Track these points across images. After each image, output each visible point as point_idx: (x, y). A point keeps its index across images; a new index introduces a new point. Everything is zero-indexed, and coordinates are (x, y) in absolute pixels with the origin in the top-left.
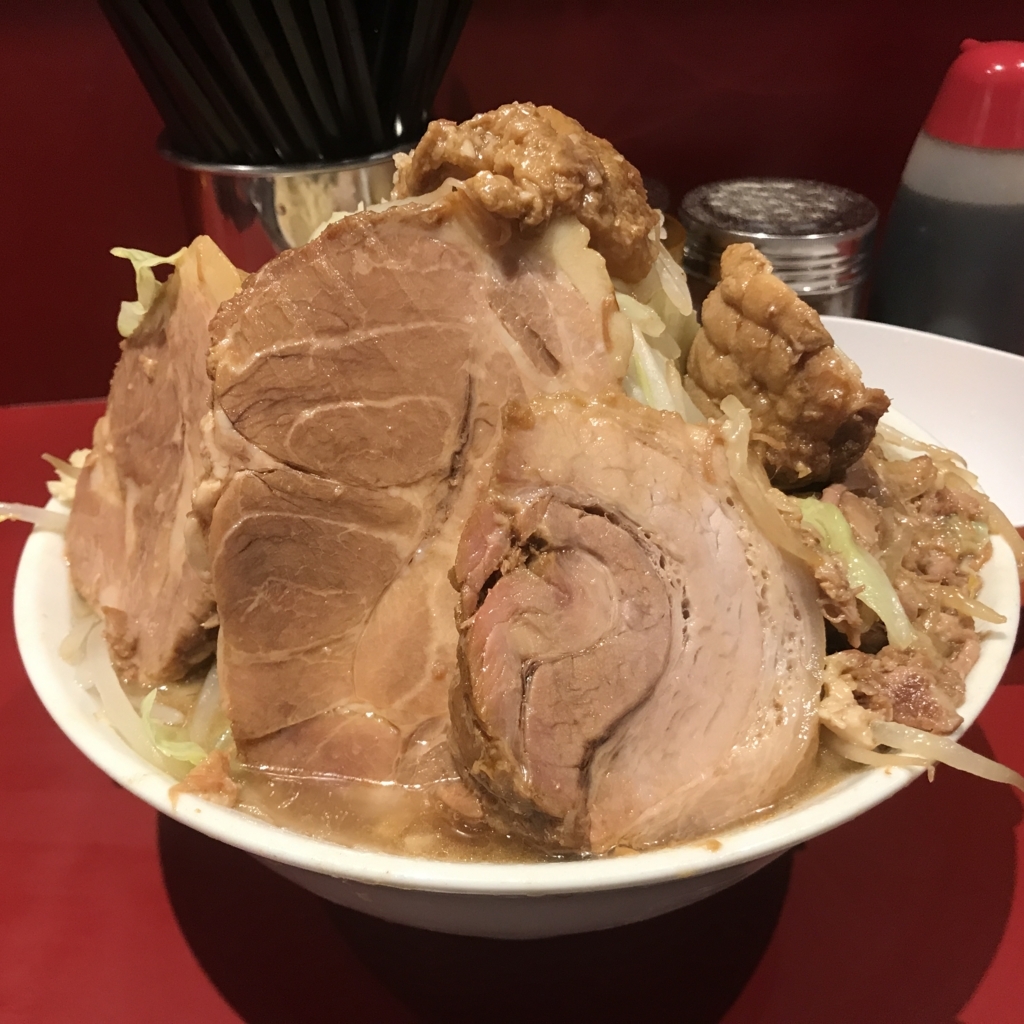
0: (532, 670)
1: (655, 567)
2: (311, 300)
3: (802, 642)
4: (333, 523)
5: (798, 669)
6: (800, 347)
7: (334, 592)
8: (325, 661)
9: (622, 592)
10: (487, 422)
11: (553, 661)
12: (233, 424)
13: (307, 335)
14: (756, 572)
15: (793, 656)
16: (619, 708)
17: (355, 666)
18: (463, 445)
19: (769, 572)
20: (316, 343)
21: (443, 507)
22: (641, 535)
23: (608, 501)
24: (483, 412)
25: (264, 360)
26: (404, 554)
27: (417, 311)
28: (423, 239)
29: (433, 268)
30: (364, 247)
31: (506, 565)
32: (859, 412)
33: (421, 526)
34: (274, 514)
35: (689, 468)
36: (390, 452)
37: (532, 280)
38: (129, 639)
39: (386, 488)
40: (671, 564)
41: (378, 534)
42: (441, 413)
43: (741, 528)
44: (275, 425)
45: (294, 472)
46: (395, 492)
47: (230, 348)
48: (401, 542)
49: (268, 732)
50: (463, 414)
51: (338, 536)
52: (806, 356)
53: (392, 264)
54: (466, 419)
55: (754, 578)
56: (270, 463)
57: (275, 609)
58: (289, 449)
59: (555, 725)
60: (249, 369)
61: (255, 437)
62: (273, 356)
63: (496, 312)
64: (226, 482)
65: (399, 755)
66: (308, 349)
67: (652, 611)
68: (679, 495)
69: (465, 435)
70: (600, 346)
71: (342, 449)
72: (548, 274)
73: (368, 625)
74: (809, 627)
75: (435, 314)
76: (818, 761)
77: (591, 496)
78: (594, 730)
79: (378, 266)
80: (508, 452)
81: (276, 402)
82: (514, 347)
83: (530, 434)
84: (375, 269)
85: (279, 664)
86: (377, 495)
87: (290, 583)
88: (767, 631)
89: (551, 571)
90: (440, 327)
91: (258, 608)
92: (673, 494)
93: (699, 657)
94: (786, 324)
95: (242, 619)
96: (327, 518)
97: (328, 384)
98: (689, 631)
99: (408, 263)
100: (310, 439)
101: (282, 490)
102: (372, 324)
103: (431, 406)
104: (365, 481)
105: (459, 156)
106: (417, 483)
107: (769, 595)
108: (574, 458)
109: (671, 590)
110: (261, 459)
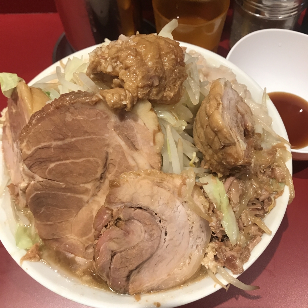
0: (115, 254)
1: (158, 222)
2: (51, 130)
3: (202, 240)
4: (63, 193)
5: (199, 248)
6: (223, 144)
7: (65, 209)
8: (64, 225)
9: (146, 231)
10: (113, 164)
11: (121, 252)
12: (29, 168)
13: (51, 141)
14: (190, 223)
15: (199, 244)
16: (141, 262)
17: (72, 228)
18: (105, 171)
19: (195, 223)
20: (54, 143)
21: (98, 188)
22: (154, 214)
23: (144, 206)
24: (111, 161)
25: (36, 150)
26: (86, 200)
27: (88, 133)
28: (90, 109)
29: (93, 119)
30: (69, 112)
32: (241, 165)
33: (91, 193)
34: (44, 192)
35: (173, 193)
36: (80, 174)
37: (129, 122)
38: (16, 193)
39: (79, 184)
40: (163, 222)
41: (77, 196)
42: (97, 163)
43: (188, 210)
44: (42, 169)
45: (49, 181)
46: (82, 185)
47: (26, 146)
48: (85, 198)
50: (104, 163)
51: (65, 196)
52: (224, 147)
53: (79, 117)
54: (106, 164)
55: (189, 224)
56: (41, 179)
57: (48, 213)
58: (47, 175)
59: (120, 268)
60: (32, 152)
61: (36, 172)
62: (40, 148)
63: (116, 132)
64: (29, 184)
65: (84, 251)
66: (51, 146)
67: (155, 235)
68: (168, 202)
69: (105, 168)
70: (152, 144)
71: (64, 174)
72: (135, 120)
73: (76, 218)
74: (206, 235)
75: (94, 133)
76: (200, 270)
77: (138, 204)
78: (132, 267)
79: (74, 118)
80: (110, 195)
81: (42, 162)
82: (123, 143)
83: (119, 189)
84: (73, 119)
85: (50, 225)
86: (76, 186)
87: (51, 207)
88: (191, 239)
89: (123, 227)
90: (96, 137)
91: (43, 212)
92: (166, 202)
93: (168, 247)
94: (220, 135)
95: (39, 214)
96: (61, 192)
97: (59, 156)
98: (166, 239)
99: (85, 117)
100: (54, 172)
101: (46, 186)
102: (73, 137)
103: (94, 161)
104: (72, 183)
105: (106, 72)
106: (89, 182)
107: (194, 229)
108: (133, 194)
109: (162, 229)
110: (38, 178)
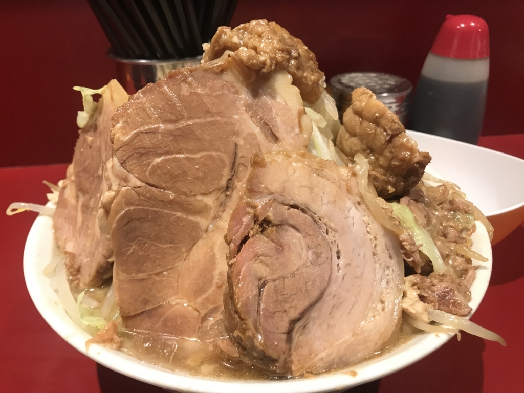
0: (264, 285)
1: (324, 234)
2: (161, 106)
3: (393, 270)
4: (169, 212)
5: (392, 284)
6: (390, 132)
7: (169, 245)
8: (165, 279)
9: (308, 246)
10: (244, 165)
11: (274, 280)
12: (122, 164)
13: (158, 123)
14: (372, 237)
15: (389, 277)
16: (306, 303)
17: (179, 281)
18: (233, 176)
19: (378, 237)
20: (162, 126)
21: (223, 205)
22: (317, 219)
23: (302, 202)
24: (242, 160)
25: (137, 135)
26: (204, 227)
27: (211, 112)
28: (214, 79)
29: (218, 93)
30: (186, 82)
31: (252, 232)
32: (417, 163)
33: (212, 214)
34: (141, 207)
35: (340, 187)
36: (198, 178)
37: (266, 99)
38: (76, 266)
39: (195, 195)
40: (331, 233)
41: (191, 218)
42: (222, 161)
43: (364, 216)
44: (142, 165)
45: (151, 187)
46: (199, 198)
47: (121, 128)
48: (203, 222)
49: (137, 312)
50: (232, 162)
51: (172, 218)
52: (393, 136)
53: (199, 91)
54: (234, 163)
55: (371, 240)
56: (139, 183)
57: (141, 253)
58: (148, 177)
59: (275, 312)
60: (130, 138)
61: (132, 171)
62: (142, 132)
63: (248, 113)
64: (118, 192)
65: (200, 325)
66: (158, 129)
67: (322, 256)
68: (335, 200)
69: (233, 171)
70: (297, 130)
71: (173, 177)
72: (273, 96)
73: (186, 261)
74: (396, 264)
75: (219, 114)
76: (401, 329)
77: (293, 200)
78: (294, 314)
79: (193, 91)
80: (253, 178)
81: (143, 154)
82: (257, 130)
83: (263, 169)
84: (191, 93)
85: (142, 280)
86: (190, 199)
87: (148, 241)
88: (377, 265)
89: (274, 236)
90: (222, 120)
91: (133, 253)
92: (332, 199)
93: (345, 278)
94: (383, 122)
95: (125, 258)
96: (166, 209)
97: (168, 146)
98: (340, 265)
99: (207, 90)
100: (159, 172)
101: (145, 196)
102: (190, 118)
103: (217, 157)
104: (185, 192)
105: (232, 43)
106: (210, 193)
107: (378, 248)
108: (286, 181)
109: (331, 245)
110: (135, 181)
